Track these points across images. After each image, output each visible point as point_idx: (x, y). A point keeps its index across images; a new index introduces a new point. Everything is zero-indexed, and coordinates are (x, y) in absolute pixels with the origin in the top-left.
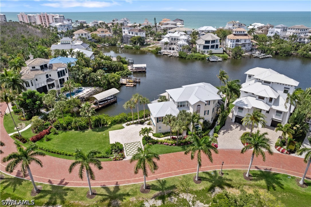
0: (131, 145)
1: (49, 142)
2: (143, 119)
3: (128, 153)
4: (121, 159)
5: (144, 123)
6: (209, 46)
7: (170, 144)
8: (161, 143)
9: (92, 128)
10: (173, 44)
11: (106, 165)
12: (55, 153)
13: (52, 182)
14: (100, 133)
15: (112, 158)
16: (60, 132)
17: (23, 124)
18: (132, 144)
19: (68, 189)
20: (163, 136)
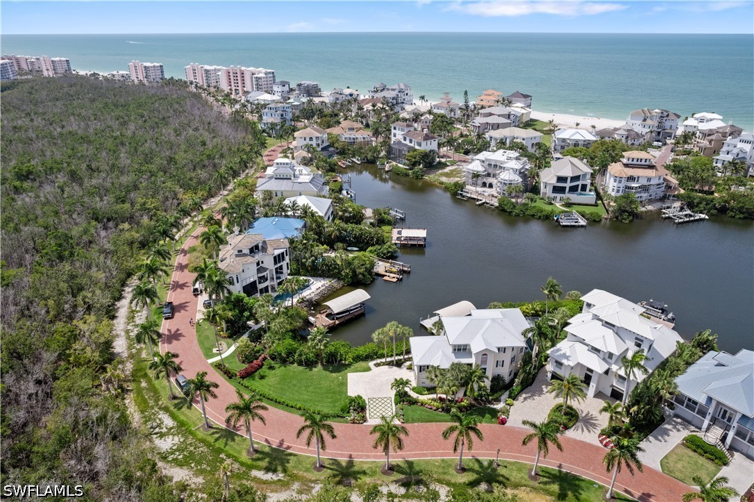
0: (377, 402)
1: (263, 382)
2: (402, 357)
3: (372, 414)
4: (361, 422)
5: (402, 364)
6: (565, 187)
7: (434, 408)
8: (422, 404)
9: (322, 365)
10: (492, 175)
11: (340, 429)
12: (272, 400)
13: (271, 443)
14: (334, 375)
15: (349, 419)
16: (277, 366)
17: (224, 343)
18: (380, 400)
19: (291, 454)
20: (426, 392)
